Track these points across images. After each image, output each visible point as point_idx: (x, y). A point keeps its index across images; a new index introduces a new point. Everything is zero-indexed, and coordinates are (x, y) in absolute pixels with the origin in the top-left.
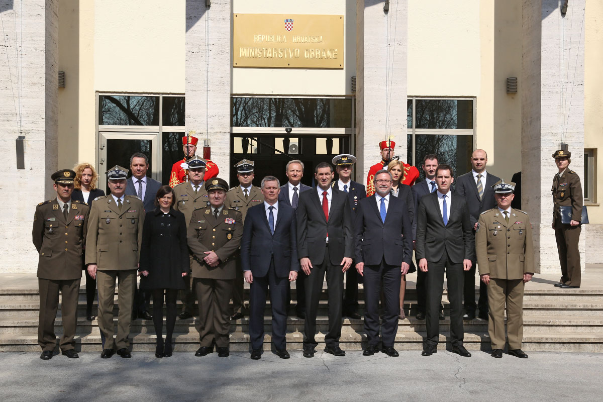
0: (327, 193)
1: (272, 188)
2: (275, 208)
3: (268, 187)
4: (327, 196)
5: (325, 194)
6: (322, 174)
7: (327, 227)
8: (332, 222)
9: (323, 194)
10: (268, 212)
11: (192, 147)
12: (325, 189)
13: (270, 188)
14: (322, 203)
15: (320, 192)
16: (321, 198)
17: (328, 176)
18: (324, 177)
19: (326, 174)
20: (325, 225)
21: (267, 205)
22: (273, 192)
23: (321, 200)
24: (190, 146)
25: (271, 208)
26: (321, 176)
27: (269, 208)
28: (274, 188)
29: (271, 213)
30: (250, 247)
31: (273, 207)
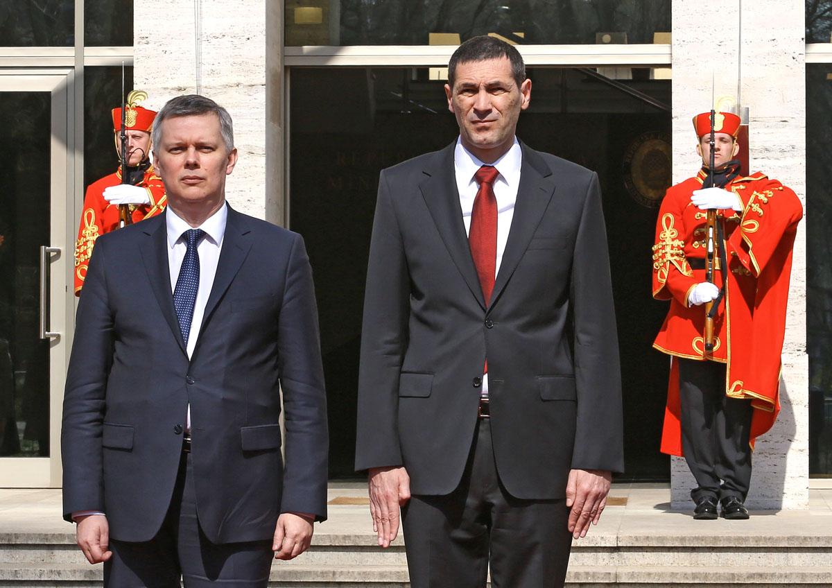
0: (497, 175)
1: (192, 149)
2: (211, 240)
3: (172, 141)
4: (498, 187)
5: (487, 179)
6: (473, 89)
7: (488, 325)
8: (507, 306)
9: (477, 178)
10: (176, 255)
11: (140, 137)
12: (487, 154)
13: (183, 147)
14: (467, 221)
15: (465, 166)
16: (468, 194)
17: (500, 99)
18: (483, 100)
19: (493, 88)
20: (477, 319)
21: (177, 225)
22: (195, 166)
23: (467, 205)
24: (134, 137)
25: (192, 239)
26: (467, 99)
27: (184, 237)
28: (200, 147)
29: (191, 262)
30: (103, 410)
31: (202, 235)
